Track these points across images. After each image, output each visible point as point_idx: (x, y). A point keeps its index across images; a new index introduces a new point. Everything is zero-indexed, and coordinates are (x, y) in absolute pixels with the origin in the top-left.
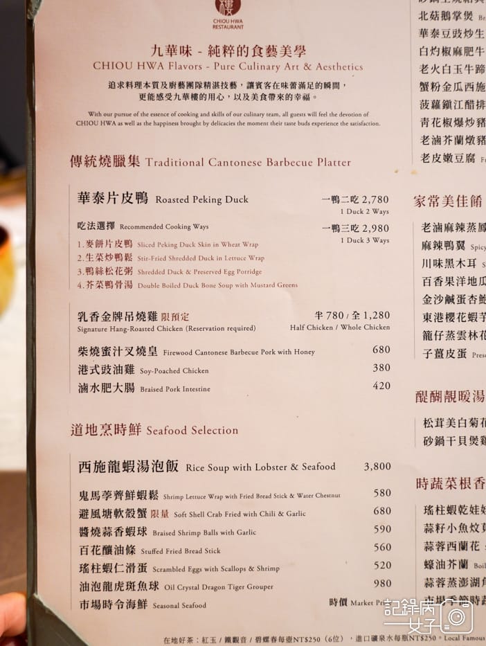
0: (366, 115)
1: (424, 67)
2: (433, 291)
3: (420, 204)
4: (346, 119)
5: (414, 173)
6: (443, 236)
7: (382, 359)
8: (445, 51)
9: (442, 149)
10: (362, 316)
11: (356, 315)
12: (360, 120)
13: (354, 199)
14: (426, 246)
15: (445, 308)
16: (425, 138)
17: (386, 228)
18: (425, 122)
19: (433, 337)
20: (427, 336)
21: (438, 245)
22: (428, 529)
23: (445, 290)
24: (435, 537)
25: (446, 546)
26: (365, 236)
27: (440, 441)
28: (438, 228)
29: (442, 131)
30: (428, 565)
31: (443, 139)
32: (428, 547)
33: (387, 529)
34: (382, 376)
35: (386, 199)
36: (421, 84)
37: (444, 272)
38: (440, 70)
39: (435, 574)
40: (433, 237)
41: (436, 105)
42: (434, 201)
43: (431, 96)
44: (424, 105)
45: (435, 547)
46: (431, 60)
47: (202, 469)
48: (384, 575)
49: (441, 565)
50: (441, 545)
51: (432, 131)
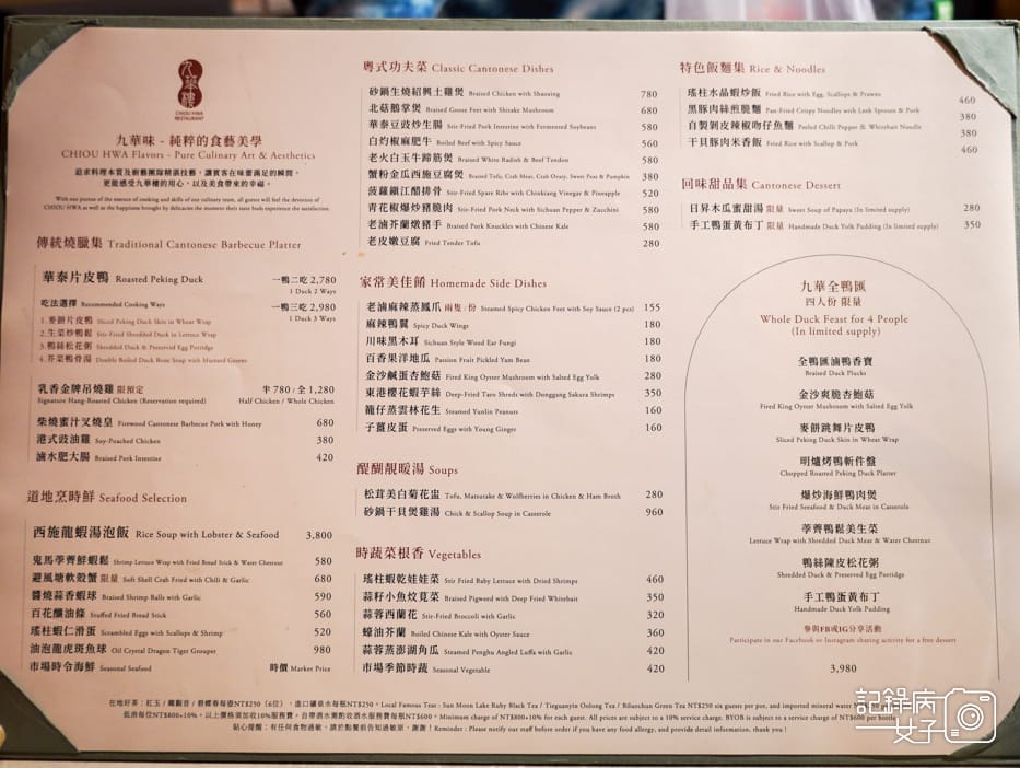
0: (317, 201)
1: (373, 156)
2: (376, 367)
3: (365, 284)
4: (297, 205)
5: (361, 254)
6: (387, 315)
7: (325, 431)
8: (394, 141)
9: (388, 233)
10: (307, 390)
11: (302, 389)
12: (311, 206)
13: (302, 279)
14: (370, 324)
15: (387, 384)
16: (372, 223)
17: (333, 307)
18: (372, 207)
19: (375, 411)
20: (370, 410)
21: (382, 324)
22: (367, 598)
23: (388, 367)
24: (374, 605)
25: (384, 614)
26: (312, 315)
27: (380, 512)
28: (383, 307)
29: (389, 216)
30: (367, 632)
31: (389, 223)
32: (367, 615)
33: (327, 596)
34: (326, 448)
35: (333, 280)
36: (370, 171)
37: (387, 349)
38: (388, 158)
39: (373, 641)
40: (377, 316)
41: (383, 191)
42: (379, 281)
43: (379, 182)
44: (372, 191)
45: (374, 615)
46: (379, 149)
47: (151, 535)
48: (323, 641)
49: (379, 632)
50: (379, 613)
51: (378, 216)
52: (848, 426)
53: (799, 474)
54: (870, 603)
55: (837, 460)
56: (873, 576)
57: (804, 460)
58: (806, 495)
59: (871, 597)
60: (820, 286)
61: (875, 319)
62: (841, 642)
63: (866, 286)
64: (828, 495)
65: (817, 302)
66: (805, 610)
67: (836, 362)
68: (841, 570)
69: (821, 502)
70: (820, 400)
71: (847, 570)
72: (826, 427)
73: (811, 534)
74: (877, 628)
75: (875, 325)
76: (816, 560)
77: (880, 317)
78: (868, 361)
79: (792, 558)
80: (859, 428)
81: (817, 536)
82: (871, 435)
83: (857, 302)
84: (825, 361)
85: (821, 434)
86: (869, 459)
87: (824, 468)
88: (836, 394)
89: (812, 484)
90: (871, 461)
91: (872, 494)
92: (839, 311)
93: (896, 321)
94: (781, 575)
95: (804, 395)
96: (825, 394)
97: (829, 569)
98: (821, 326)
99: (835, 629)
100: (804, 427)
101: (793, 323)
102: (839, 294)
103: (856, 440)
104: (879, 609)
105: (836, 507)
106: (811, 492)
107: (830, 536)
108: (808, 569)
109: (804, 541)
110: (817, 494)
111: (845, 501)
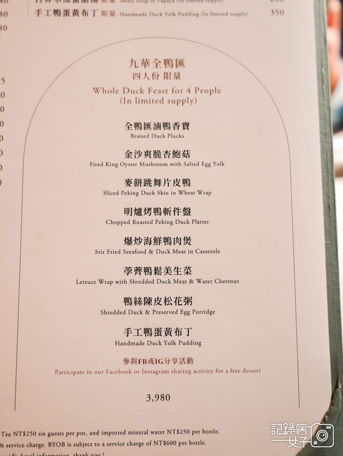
52: (167, 181)
53: (122, 223)
54: (184, 338)
55: (157, 210)
56: (187, 313)
57: (127, 211)
58: (128, 241)
59: (185, 332)
60: (145, 63)
61: (193, 90)
62: (156, 373)
63: (185, 63)
64: (148, 241)
65: (142, 76)
66: (125, 344)
67: (158, 126)
68: (158, 308)
69: (142, 247)
70: (143, 159)
71: (164, 308)
72: (148, 182)
73: (132, 276)
74: (190, 360)
75: (192, 96)
76: (135, 298)
77: (196, 89)
78: (186, 125)
79: (114, 297)
80: (176, 182)
81: (138, 278)
82: (187, 189)
83: (177, 76)
84: (148, 126)
85: (143, 188)
86: (185, 209)
87: (145, 218)
88: (157, 154)
89: (133, 231)
90: (187, 211)
91: (188, 240)
92: (161, 84)
93: (211, 92)
94: (104, 312)
95: (128, 155)
96: (147, 154)
97: (147, 307)
98: (146, 96)
99: (151, 361)
100: (128, 182)
101: (121, 95)
102: (162, 70)
103: (174, 193)
104: (192, 343)
105: (155, 252)
106: (133, 239)
107: (150, 278)
108: (128, 307)
109: (125, 282)
110: (138, 240)
111: (163, 247)
